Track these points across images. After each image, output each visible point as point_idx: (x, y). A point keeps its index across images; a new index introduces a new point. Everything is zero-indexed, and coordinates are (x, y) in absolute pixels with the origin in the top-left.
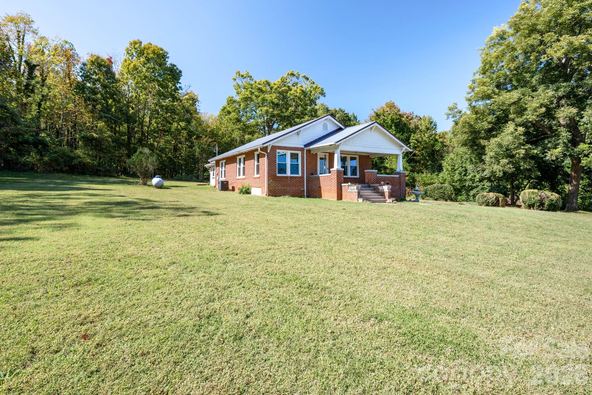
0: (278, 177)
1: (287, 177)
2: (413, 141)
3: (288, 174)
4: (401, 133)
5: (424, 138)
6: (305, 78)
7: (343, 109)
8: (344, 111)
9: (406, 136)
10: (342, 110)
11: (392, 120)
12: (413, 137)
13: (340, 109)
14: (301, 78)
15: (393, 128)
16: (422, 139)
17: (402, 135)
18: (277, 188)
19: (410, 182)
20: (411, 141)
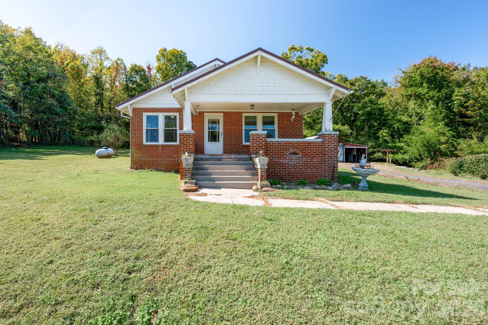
0: (145, 146)
1: (157, 146)
2: (458, 97)
3: (161, 141)
4: (438, 89)
5: (482, 93)
6: (310, 50)
7: (365, 76)
8: (366, 78)
9: (446, 93)
10: (363, 77)
11: (422, 76)
12: (459, 92)
13: (361, 77)
14: (305, 51)
15: (425, 85)
16: (479, 94)
17: (439, 91)
18: (143, 159)
19: (450, 151)
20: (454, 98)
